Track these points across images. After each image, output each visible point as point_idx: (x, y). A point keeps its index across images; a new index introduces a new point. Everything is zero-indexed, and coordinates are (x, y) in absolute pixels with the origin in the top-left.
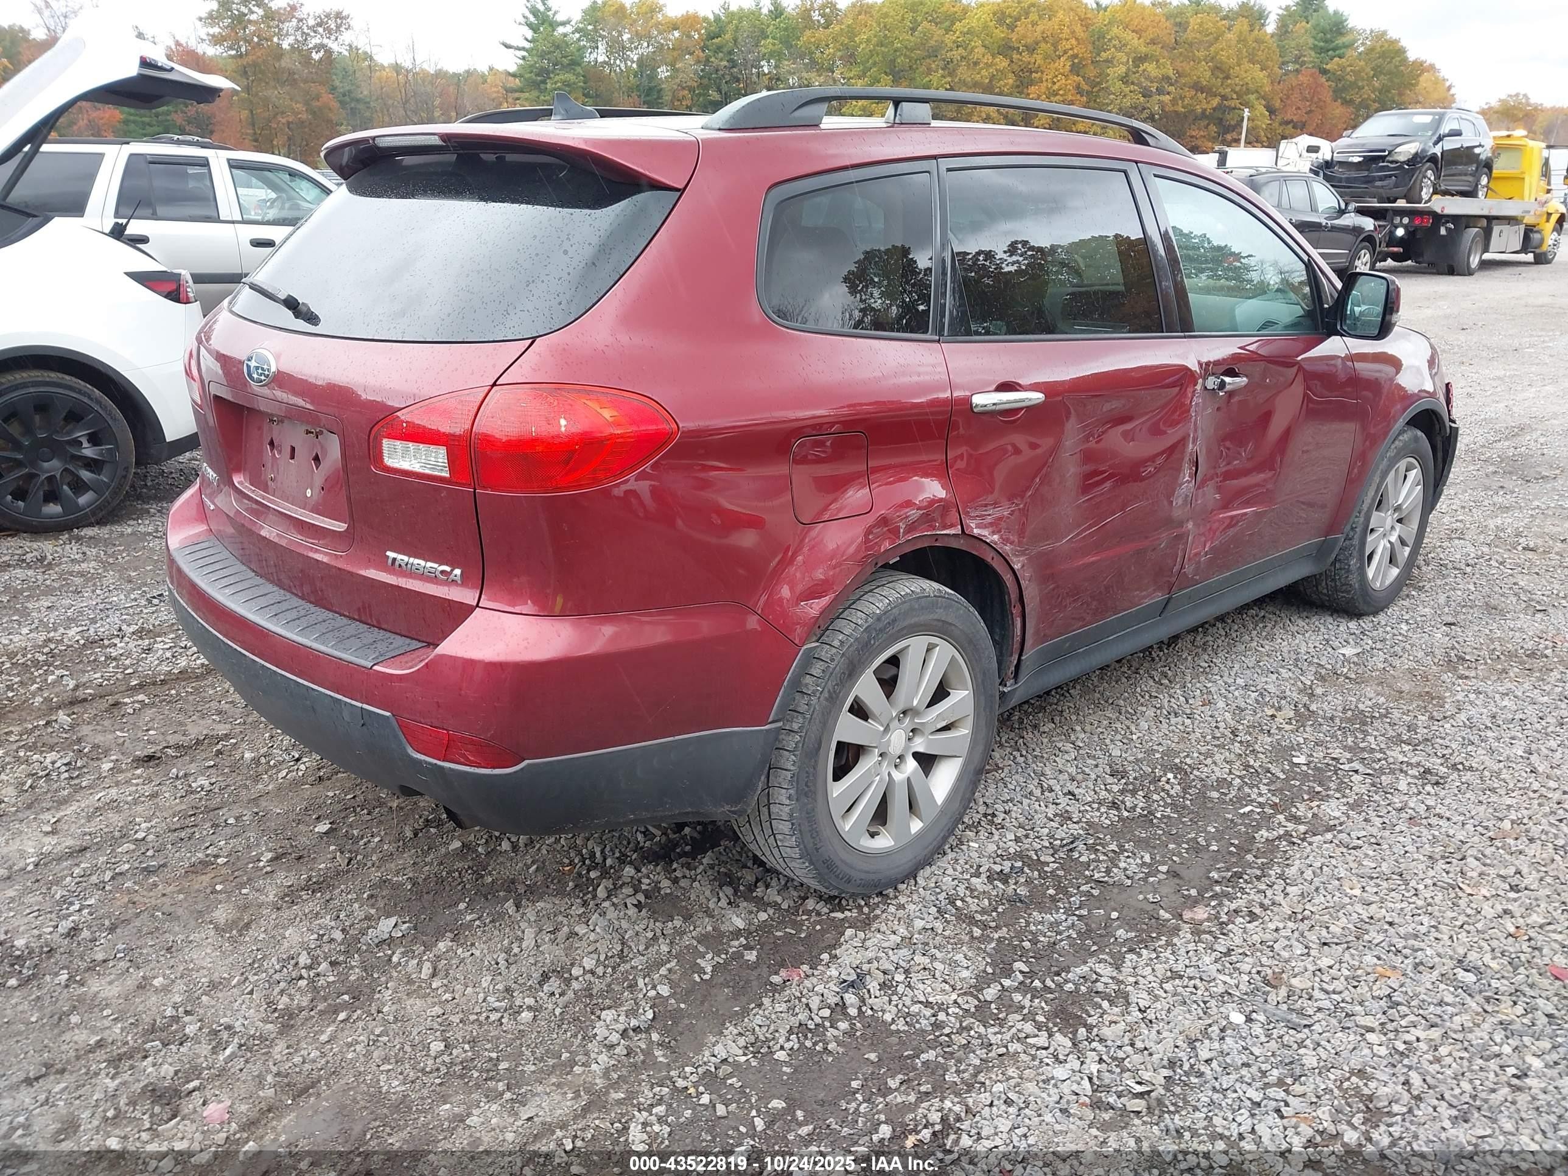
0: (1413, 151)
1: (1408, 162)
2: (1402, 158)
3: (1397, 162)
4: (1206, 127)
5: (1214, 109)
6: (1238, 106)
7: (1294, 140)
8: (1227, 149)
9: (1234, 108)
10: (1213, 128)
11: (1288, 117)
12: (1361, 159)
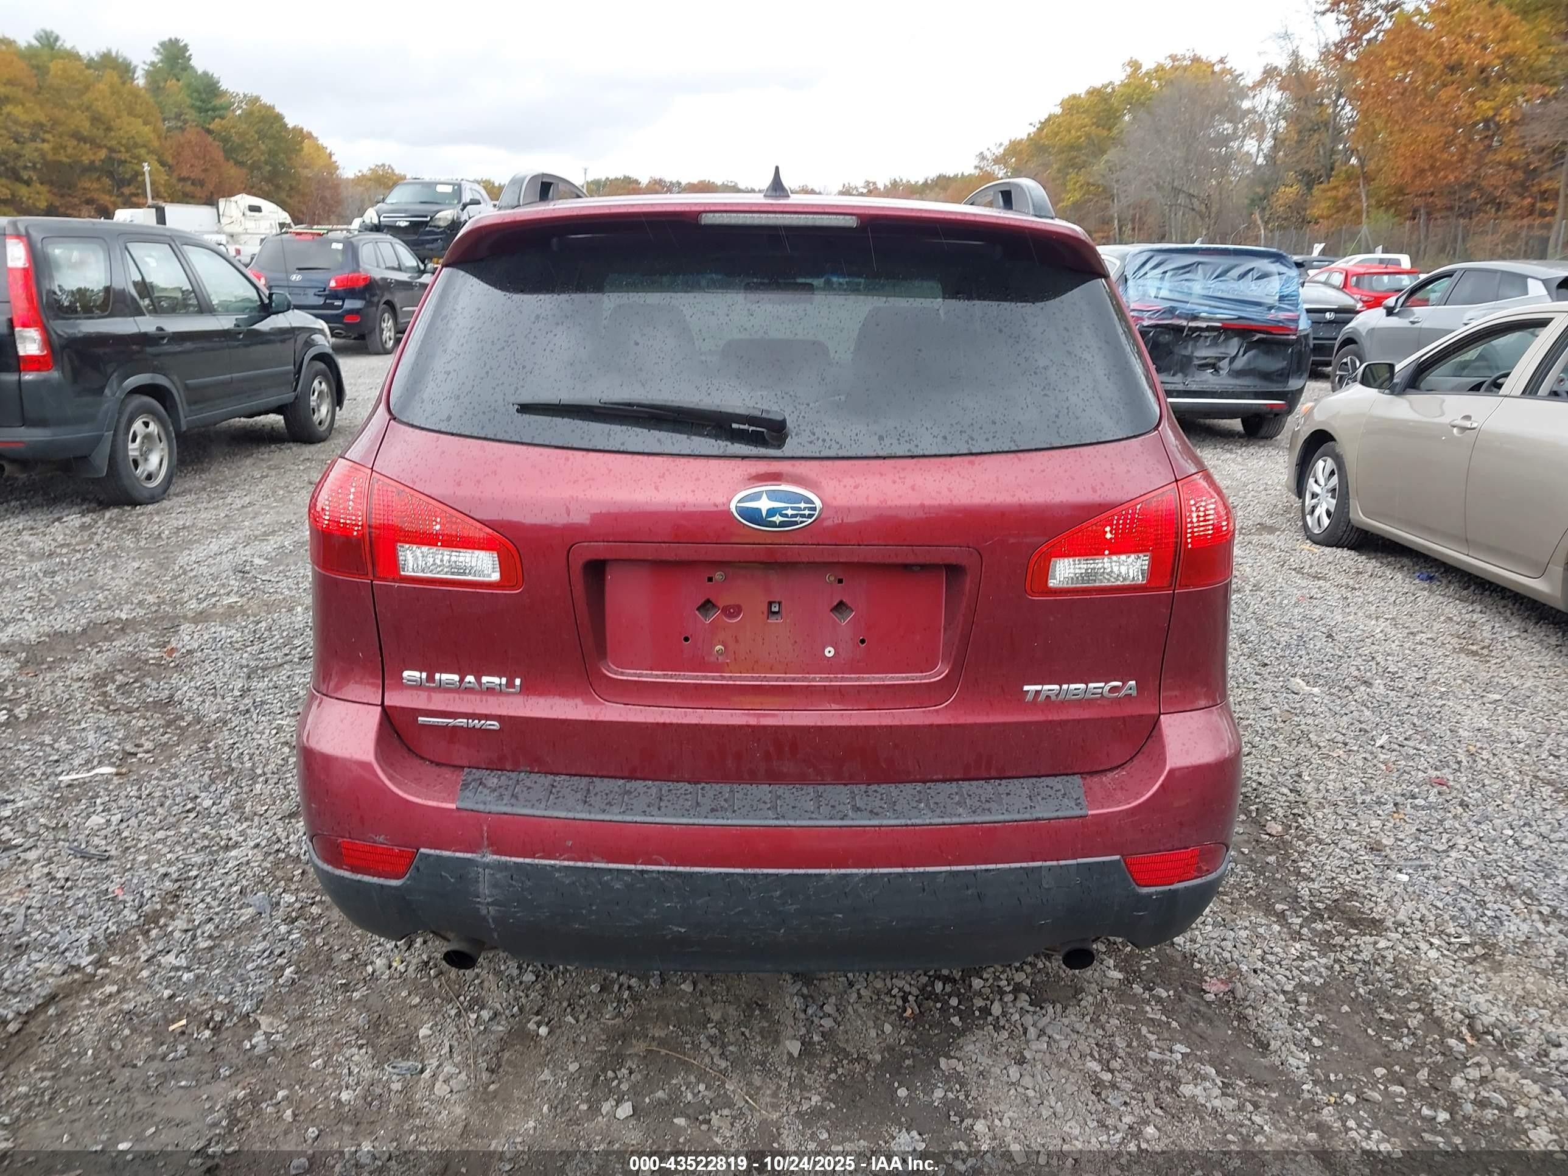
0: (450, 217)
1: (448, 227)
2: (442, 224)
3: (439, 227)
4: (99, 179)
5: (103, 161)
6: (129, 159)
7: (233, 199)
8: (163, 205)
9: (125, 161)
10: (107, 181)
11: (185, 174)
12: (407, 224)
